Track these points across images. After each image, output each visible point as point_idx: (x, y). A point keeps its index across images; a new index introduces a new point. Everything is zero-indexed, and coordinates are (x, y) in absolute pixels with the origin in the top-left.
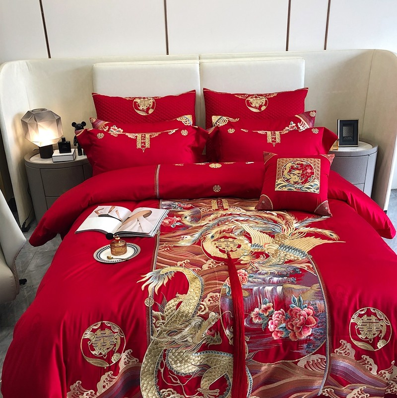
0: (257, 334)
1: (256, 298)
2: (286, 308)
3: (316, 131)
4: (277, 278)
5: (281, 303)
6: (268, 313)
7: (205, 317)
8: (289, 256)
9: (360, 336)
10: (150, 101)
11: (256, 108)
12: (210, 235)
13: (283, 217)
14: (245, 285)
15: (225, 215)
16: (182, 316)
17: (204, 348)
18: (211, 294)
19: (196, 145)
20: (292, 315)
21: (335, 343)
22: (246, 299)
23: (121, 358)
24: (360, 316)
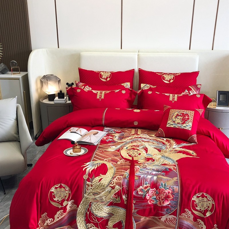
0: (140, 200)
1: (142, 181)
2: (157, 188)
3: (198, 96)
4: (155, 172)
5: (154, 185)
6: (147, 190)
7: (113, 188)
8: (165, 162)
9: (197, 208)
10: (109, 74)
11: (167, 81)
12: (126, 147)
13: (169, 141)
14: (137, 174)
15: (137, 138)
16: (102, 186)
18: (118, 176)
19: (130, 99)
20: (160, 192)
21: (182, 210)
22: (136, 181)
23: (68, 204)
24: (198, 197)
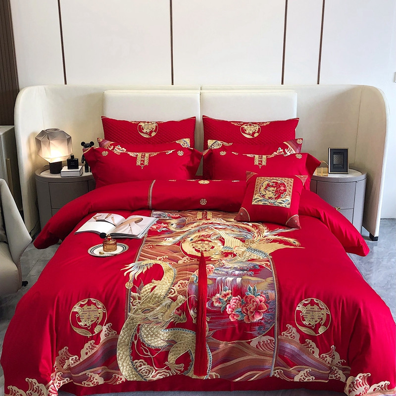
0: (217, 315)
1: (218, 285)
2: (242, 295)
3: (299, 157)
4: (239, 272)
5: (238, 291)
6: (226, 299)
7: (174, 299)
8: (253, 256)
9: (304, 322)
10: (153, 125)
11: (250, 135)
12: (190, 239)
13: (257, 227)
14: (210, 275)
15: (206, 224)
16: (155, 298)
17: (172, 326)
18: (181, 281)
19: (191, 165)
20: (247, 301)
21: (282, 327)
22: (210, 286)
23: (102, 330)
24: (305, 305)
